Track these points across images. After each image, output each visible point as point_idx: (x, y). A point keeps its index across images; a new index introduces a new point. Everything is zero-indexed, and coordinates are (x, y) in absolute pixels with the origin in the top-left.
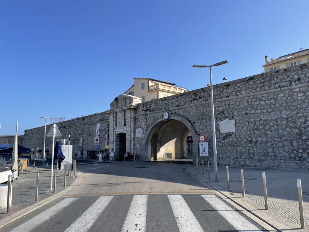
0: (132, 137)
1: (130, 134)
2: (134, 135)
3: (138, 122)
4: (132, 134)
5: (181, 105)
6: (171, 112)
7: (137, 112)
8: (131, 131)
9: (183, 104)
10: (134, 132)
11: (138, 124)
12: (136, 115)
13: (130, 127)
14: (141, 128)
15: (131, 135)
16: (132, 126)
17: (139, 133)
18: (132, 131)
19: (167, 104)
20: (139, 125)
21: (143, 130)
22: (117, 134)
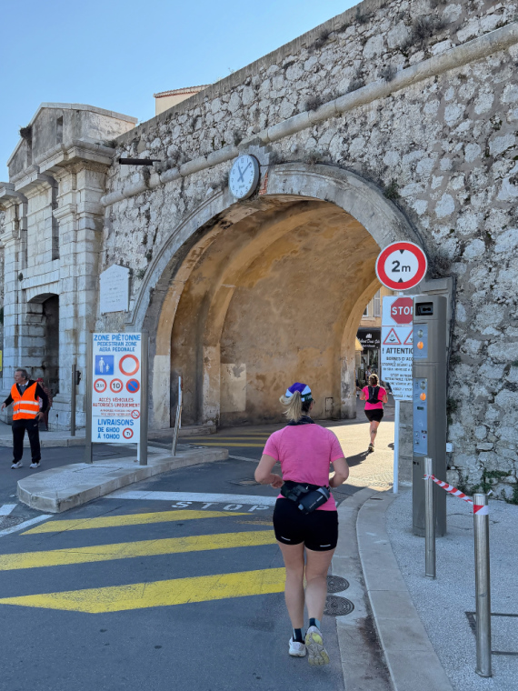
0: (83, 311)
1: (76, 298)
2: (94, 304)
3: (113, 235)
4: (83, 297)
5: (331, 98)
6: (269, 149)
7: (108, 186)
8: (76, 279)
9: (344, 85)
10: (94, 285)
11: (111, 243)
12: (103, 200)
13: (75, 264)
14: (121, 264)
15: (75, 304)
16: (82, 258)
17: (115, 291)
18: (83, 282)
19: (253, 108)
20: (115, 249)
21: (131, 272)
22: (28, 299)
